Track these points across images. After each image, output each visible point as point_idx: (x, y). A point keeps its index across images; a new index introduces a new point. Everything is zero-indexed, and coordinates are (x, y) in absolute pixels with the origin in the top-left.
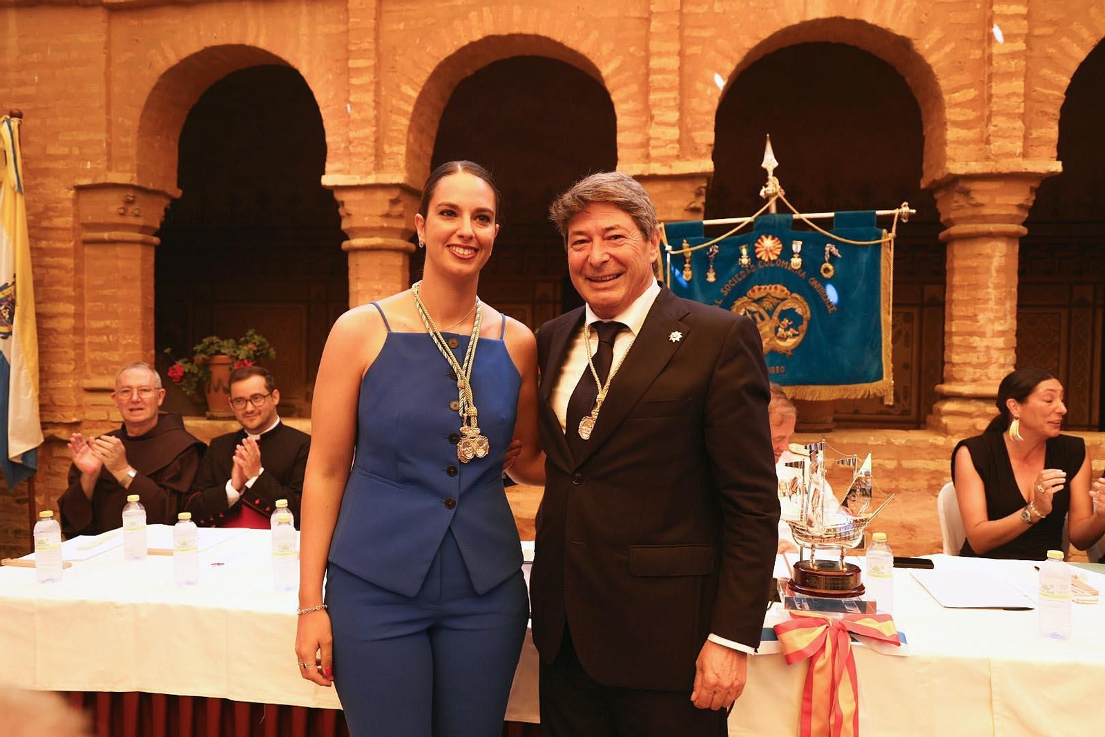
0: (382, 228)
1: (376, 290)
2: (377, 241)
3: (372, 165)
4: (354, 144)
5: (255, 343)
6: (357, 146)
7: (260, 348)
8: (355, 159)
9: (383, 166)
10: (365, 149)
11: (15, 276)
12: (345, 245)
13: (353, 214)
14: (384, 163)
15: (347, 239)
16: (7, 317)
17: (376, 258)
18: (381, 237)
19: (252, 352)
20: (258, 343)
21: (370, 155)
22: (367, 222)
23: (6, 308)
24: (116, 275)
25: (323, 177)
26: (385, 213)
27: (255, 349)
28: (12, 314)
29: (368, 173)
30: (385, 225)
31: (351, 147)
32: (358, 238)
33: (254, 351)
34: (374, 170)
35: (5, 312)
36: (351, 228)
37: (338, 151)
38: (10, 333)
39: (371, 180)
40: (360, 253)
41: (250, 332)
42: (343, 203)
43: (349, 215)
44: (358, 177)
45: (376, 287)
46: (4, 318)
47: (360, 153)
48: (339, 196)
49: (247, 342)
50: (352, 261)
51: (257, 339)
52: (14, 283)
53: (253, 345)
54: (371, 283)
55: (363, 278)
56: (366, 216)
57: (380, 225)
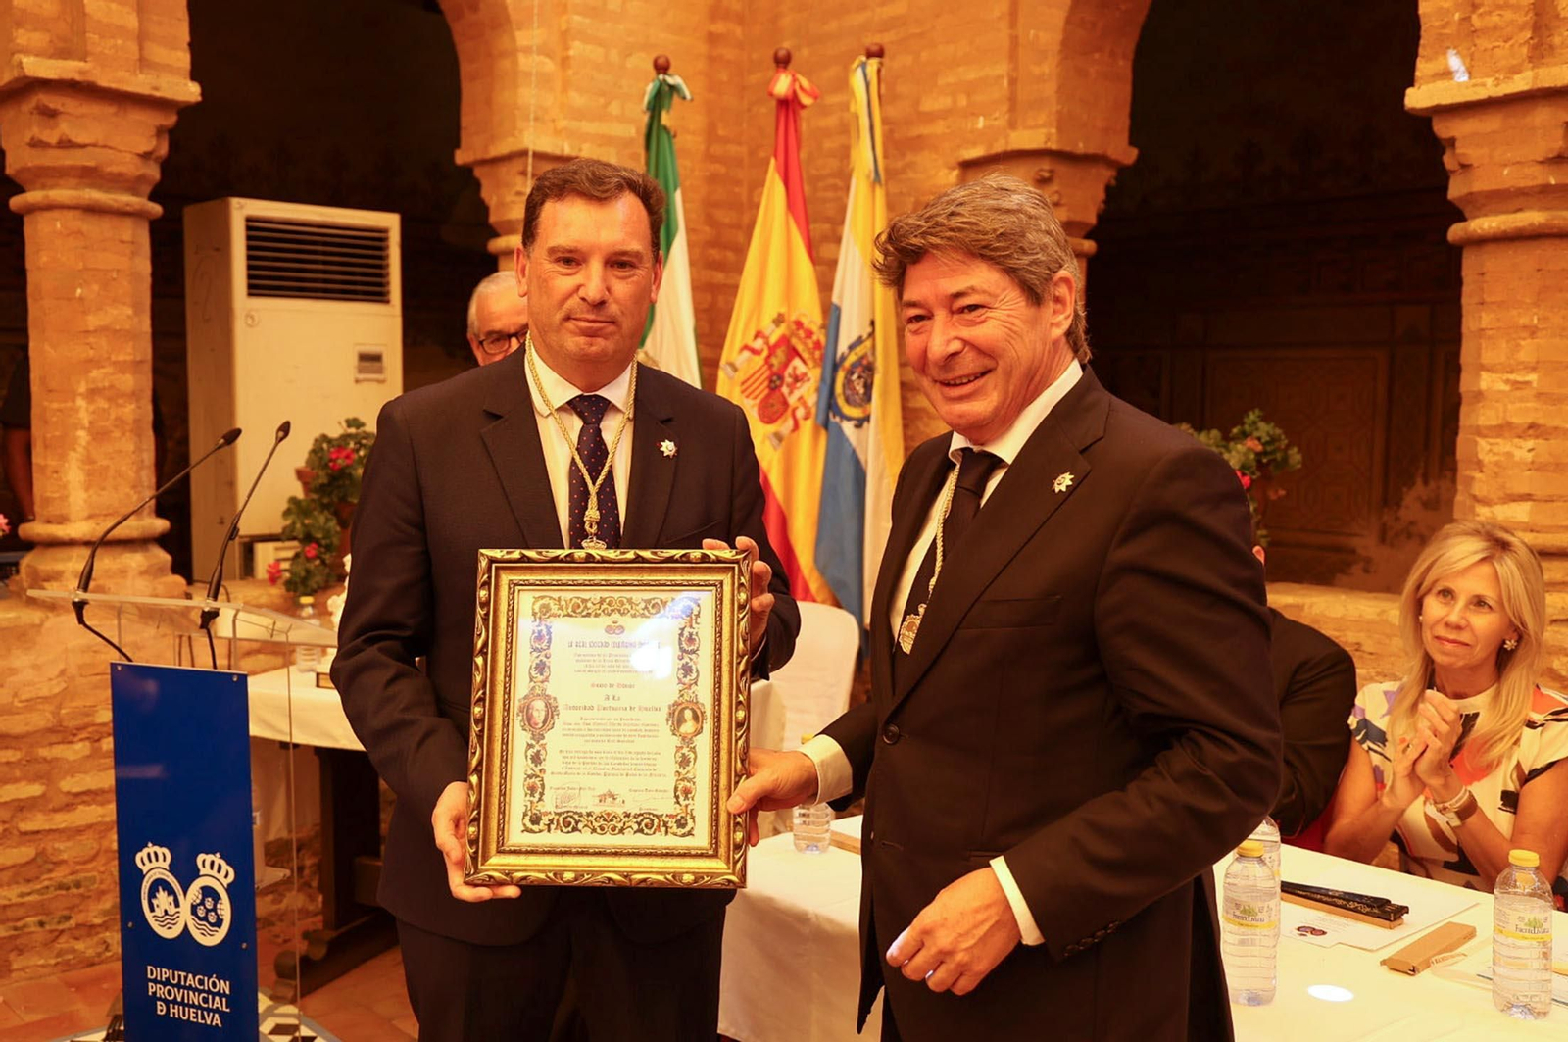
0: (1545, 190)
1: (1525, 327)
2: (1532, 217)
3: (1525, 50)
4: (1481, 10)
5: (1259, 439)
6: (1490, 13)
7: (1269, 448)
8: (1483, 43)
9: (1552, 47)
10: (1509, 15)
11: (873, 323)
12: (1456, 232)
13: (1477, 162)
14: (1557, 40)
15: (1462, 218)
16: (862, 391)
17: (1525, 258)
18: (1540, 209)
19: (1252, 456)
20: (1265, 439)
21: (1522, 28)
22: (1508, 177)
23: (860, 377)
25: (1410, 92)
26: (1553, 153)
27: (1260, 448)
28: (868, 387)
29: (1515, 70)
30: (1553, 182)
31: (1474, 18)
32: (1485, 215)
33: (1258, 454)
34: (1530, 59)
35: (858, 384)
36: (1471, 194)
37: (1447, 31)
38: (867, 418)
39: (1521, 83)
40: (1490, 247)
41: (1252, 416)
42: (1452, 142)
43: (1465, 167)
44: (1489, 81)
45: (1523, 321)
46: (857, 393)
47: (1496, 28)
48: (1442, 129)
49: (1244, 435)
50: (1470, 264)
51: (1265, 429)
52: (872, 335)
53: (1257, 442)
54: (1514, 312)
55: (1493, 303)
56: (1506, 165)
57: (1539, 181)
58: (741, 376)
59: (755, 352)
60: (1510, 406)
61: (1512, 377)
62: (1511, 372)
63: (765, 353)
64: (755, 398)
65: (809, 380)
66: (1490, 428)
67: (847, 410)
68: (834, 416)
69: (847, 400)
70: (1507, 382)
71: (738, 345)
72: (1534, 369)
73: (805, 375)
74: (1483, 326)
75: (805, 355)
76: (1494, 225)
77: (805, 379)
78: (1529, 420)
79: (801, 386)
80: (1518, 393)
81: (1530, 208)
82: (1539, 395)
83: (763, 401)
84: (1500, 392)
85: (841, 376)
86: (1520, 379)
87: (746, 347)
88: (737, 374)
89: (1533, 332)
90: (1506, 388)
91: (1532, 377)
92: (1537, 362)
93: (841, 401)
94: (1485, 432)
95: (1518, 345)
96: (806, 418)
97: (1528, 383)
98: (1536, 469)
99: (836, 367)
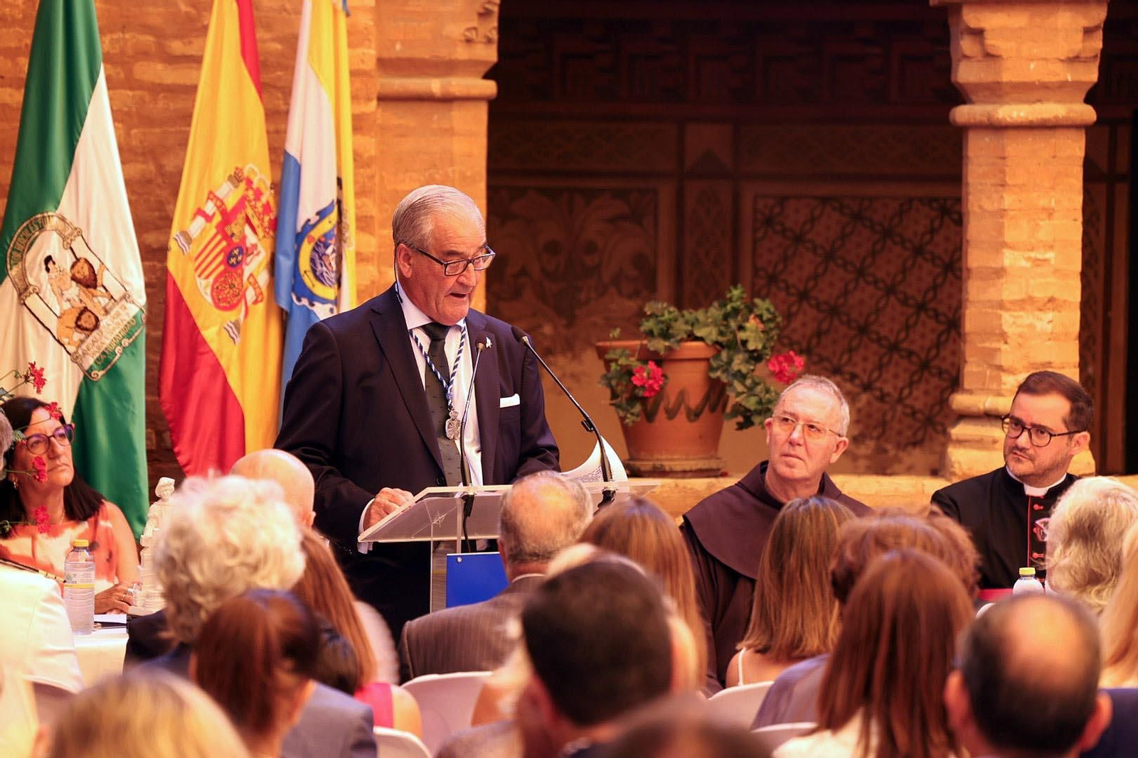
0: (1062, 85)
1: (1044, 209)
13: (1005, 55)
15: (966, 103)
18: (1060, 102)
22: (1034, 72)
24: (450, 169)
26: (1071, 55)
30: (1070, 79)
36: (998, 83)
40: (1011, 133)
42: (979, 33)
43: (992, 57)
45: (1043, 202)
48: (974, 19)
54: (1035, 195)
55: (1014, 186)
56: (1032, 60)
57: (1061, 78)
58: (194, 249)
59: (209, 219)
60: (1032, 282)
61: (1033, 255)
62: (1032, 249)
63: (218, 218)
64: (207, 277)
65: (258, 254)
66: (1013, 302)
67: (319, 290)
68: (299, 300)
69: (319, 278)
70: (1029, 259)
71: (191, 208)
72: (1051, 247)
73: (255, 246)
74: (1006, 207)
75: (255, 222)
76: (1022, 114)
77: (255, 252)
78: (1049, 295)
79: (251, 261)
80: (1039, 270)
81: (1048, 100)
82: (1056, 271)
83: (216, 280)
84: (1023, 268)
85: (306, 249)
86: (1040, 256)
87: (200, 212)
88: (191, 246)
89: (1050, 213)
90: (1029, 265)
91: (1050, 255)
92: (1054, 241)
93: (309, 280)
94: (1008, 306)
95: (1037, 225)
96: (256, 302)
97: (1045, 260)
98: (1055, 339)
99: (299, 238)
